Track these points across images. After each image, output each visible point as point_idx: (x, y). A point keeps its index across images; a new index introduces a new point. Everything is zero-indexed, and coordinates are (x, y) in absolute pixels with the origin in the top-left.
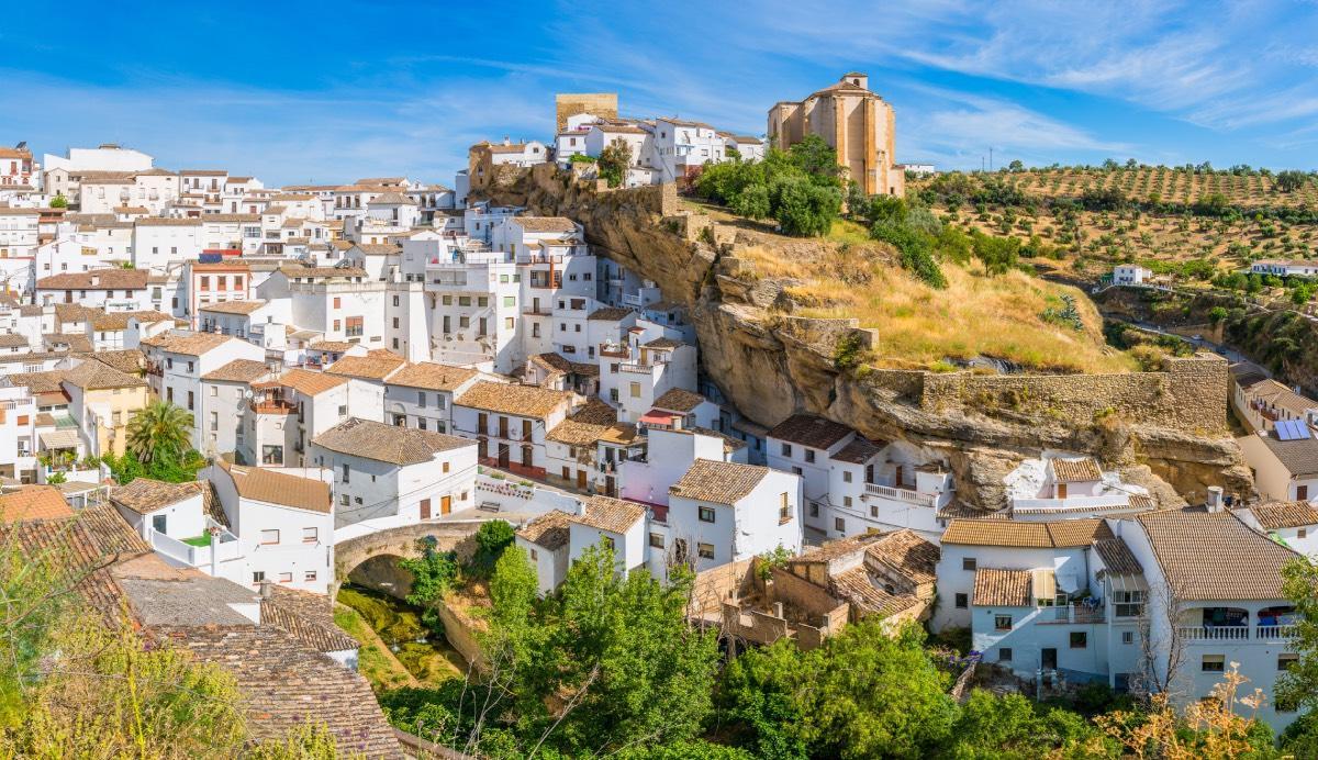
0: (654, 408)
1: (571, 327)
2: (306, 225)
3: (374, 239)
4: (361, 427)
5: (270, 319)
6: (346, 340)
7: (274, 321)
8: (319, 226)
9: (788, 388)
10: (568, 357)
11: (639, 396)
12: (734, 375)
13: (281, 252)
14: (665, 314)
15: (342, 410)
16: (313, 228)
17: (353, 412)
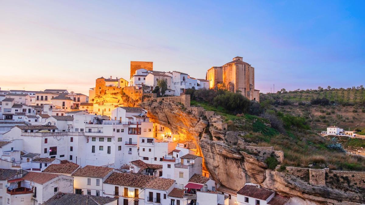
0: (189, 182)
1: (147, 149)
2: (24, 107)
3: (57, 114)
4: (66, 197)
5: (12, 149)
6: (50, 157)
7: (14, 149)
8: (31, 108)
9: (243, 174)
10: (145, 161)
11: (183, 178)
12: (219, 168)
13: (11, 118)
14: (183, 144)
15: (56, 189)
16: (27, 108)
17: (61, 190)
